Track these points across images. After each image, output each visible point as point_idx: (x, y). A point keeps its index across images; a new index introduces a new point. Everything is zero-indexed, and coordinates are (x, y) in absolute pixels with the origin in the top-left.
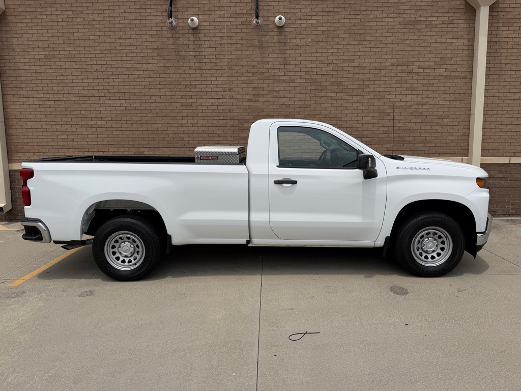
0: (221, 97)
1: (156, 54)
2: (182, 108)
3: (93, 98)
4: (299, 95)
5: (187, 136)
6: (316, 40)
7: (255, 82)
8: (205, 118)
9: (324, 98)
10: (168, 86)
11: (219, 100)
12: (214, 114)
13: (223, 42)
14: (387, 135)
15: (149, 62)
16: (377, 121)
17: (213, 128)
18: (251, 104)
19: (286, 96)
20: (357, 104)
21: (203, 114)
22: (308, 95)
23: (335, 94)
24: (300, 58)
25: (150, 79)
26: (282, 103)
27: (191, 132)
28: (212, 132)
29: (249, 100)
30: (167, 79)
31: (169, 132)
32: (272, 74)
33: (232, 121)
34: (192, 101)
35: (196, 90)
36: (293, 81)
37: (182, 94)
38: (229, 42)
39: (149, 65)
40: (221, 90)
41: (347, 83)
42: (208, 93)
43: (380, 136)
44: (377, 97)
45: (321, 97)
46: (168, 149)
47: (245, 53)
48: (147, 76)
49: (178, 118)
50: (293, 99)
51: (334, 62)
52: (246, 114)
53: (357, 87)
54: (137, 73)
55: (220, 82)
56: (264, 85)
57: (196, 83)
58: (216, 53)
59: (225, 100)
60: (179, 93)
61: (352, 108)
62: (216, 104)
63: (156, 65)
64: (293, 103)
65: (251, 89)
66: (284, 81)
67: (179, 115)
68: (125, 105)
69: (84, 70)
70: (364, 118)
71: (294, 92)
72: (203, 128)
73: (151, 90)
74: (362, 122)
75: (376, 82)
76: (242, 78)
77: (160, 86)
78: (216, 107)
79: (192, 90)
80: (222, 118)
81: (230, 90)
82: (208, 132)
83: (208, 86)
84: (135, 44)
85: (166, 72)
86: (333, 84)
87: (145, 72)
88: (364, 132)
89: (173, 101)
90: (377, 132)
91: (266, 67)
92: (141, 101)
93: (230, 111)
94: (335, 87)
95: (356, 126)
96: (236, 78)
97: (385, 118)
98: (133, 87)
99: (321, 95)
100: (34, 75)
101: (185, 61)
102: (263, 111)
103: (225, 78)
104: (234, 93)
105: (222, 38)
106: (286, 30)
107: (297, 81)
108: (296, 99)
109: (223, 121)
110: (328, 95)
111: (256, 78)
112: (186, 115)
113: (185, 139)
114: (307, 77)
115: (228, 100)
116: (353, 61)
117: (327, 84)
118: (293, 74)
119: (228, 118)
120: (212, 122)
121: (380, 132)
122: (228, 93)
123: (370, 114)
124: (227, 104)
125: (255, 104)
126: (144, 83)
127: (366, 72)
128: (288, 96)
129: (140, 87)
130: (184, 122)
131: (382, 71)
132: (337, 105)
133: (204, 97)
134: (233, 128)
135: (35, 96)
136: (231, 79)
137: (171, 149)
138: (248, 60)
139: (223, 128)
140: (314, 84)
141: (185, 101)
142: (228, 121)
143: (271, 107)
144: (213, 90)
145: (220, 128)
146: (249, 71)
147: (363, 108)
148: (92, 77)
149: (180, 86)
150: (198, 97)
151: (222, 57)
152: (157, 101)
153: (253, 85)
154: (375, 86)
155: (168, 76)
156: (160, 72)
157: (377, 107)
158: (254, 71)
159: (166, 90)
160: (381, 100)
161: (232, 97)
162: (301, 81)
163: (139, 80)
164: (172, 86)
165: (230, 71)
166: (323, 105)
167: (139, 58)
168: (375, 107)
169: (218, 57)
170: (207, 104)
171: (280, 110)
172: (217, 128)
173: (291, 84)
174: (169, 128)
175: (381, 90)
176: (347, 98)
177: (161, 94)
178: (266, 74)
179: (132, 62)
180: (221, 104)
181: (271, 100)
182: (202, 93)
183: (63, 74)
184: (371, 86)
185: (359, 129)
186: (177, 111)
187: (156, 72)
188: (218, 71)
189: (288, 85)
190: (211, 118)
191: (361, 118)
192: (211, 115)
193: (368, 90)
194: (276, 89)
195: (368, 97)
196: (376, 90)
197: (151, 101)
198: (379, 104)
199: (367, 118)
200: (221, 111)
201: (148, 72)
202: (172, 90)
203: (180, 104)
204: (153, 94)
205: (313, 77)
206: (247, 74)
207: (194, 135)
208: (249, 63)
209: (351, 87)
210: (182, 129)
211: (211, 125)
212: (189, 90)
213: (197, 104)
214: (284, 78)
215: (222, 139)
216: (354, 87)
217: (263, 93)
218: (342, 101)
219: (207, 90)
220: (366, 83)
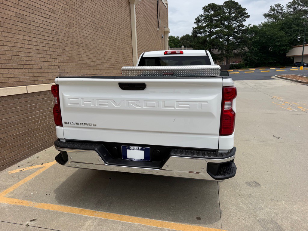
0: (48, 17)
7: (68, 10)
8: (39, 36)
9: (99, 36)
11: (47, 20)
12: (45, 34)
19: (84, 29)
23: (102, 35)
26: (83, 34)
31: (6, 48)
32: (76, 8)
33: (58, 44)
36: (86, 18)
40: (47, 9)
41: (105, 29)
46: (6, 71)
49: (13, 31)
51: (100, 12)
53: (108, 32)
56: (73, 16)
59: (51, 21)
62: (46, 23)
65: (67, 16)
66: (82, 17)
67: (14, 27)
72: (38, 48)
78: (46, 27)
80: (51, 39)
82: (42, 52)
104: (56, 16)
108: (89, 33)
109: (53, 43)
111: (68, 7)
112: (21, 29)
113: (24, 58)
114: (91, 18)
115: (54, 22)
117: (99, 26)
118: (86, 12)
119: (55, 40)
120: (45, 41)
122: (52, 14)
124: (53, 25)
125: (70, 30)
130: (20, 37)
132: (103, 42)
133: (35, 12)
134: (59, 51)
137: (10, 71)
139: (53, 50)
140: (95, 24)
141: (18, 11)
142: (55, 43)
145: (51, 49)
147: (111, 46)
150: (30, 11)
153: (67, 13)
161: (55, 19)
166: (99, 41)
170: (38, 21)
174: (5, 43)
176: (106, 38)
180: (49, 24)
181: (78, 30)
186: (11, 22)
189: (84, 20)
190: (43, 37)
192: (43, 34)
194: (79, 21)
195: (112, 40)
196: (113, 36)
203: (14, 14)
205: (94, 19)
207: (32, 55)
210: (19, 45)
211: (44, 45)
213: (30, 19)
214: (82, 14)
217: (73, 22)
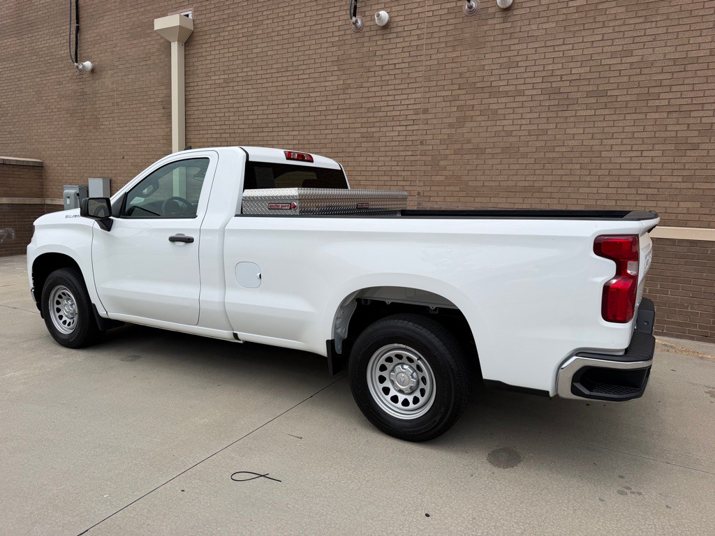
0: (411, 123)
1: (336, 68)
2: (361, 140)
3: (267, 130)
4: (529, 116)
5: (363, 178)
6: (564, 24)
7: (462, 97)
9: (572, 119)
10: (348, 111)
11: (409, 128)
12: (401, 148)
13: (420, 42)
14: (690, 185)
15: (328, 79)
16: (671, 159)
17: (398, 168)
18: (453, 131)
19: (507, 117)
20: (634, 129)
21: (387, 149)
22: (544, 115)
23: (592, 112)
24: (536, 57)
25: (327, 103)
26: (500, 128)
27: (370, 173)
28: (395, 173)
29: (451, 126)
30: (347, 102)
32: (489, 84)
33: (424, 158)
34: (374, 130)
35: (381, 114)
36: (521, 93)
37: (363, 120)
38: (429, 41)
39: (327, 84)
40: (411, 112)
41: (616, 93)
42: (395, 118)
43: (674, 185)
44: (675, 115)
45: (567, 117)
47: (450, 55)
48: (324, 98)
50: (519, 122)
51: (595, 57)
52: (445, 147)
53: (634, 98)
54: (314, 94)
55: (412, 102)
56: (475, 102)
57: (382, 104)
58: (410, 60)
59: (416, 127)
60: (359, 120)
61: (623, 136)
62: (404, 133)
63: (335, 83)
64: (518, 128)
65: (455, 109)
66: (506, 94)
67: (357, 149)
68: (299, 137)
69: (260, 95)
70: (645, 154)
71: (520, 110)
72: (385, 168)
73: (328, 117)
74: (641, 160)
75: (674, 89)
76: (444, 93)
77: (338, 112)
78: (403, 138)
79: (376, 114)
80: (410, 153)
81: (426, 111)
83: (396, 108)
84: (314, 56)
85: (346, 92)
86: (589, 94)
87: (322, 93)
88: (642, 179)
89: (351, 130)
90: (670, 179)
91: (479, 74)
92: (316, 132)
93: (422, 143)
94: (593, 100)
95: (627, 166)
96: (434, 94)
97: (688, 153)
98: (307, 114)
99: (567, 114)
100: (213, 103)
101: (370, 74)
102: (469, 142)
103: (420, 95)
104: (430, 116)
105: (419, 37)
106: (515, 12)
107: (527, 93)
108: (524, 122)
109: (412, 158)
110: (579, 113)
111: (463, 92)
112: (364, 149)
114: (544, 85)
115: (422, 127)
116: (630, 53)
117: (579, 95)
118: (522, 81)
119: (418, 153)
120: (397, 159)
121: (675, 179)
122: (422, 116)
123: (657, 147)
124: (419, 132)
125: (459, 131)
126: (320, 108)
127: (654, 70)
128: (512, 116)
129: (315, 114)
131: (689, 67)
132: (595, 130)
133: (389, 124)
134: (424, 168)
135: (213, 127)
136: (428, 95)
138: (454, 65)
139: (410, 168)
140: (557, 96)
141: (365, 130)
142: (418, 158)
143: (482, 135)
144: (402, 113)
145: (406, 168)
146: (455, 81)
147: (645, 135)
148: (267, 103)
149: (361, 110)
150: (382, 124)
151: (417, 64)
152: (334, 131)
153: (458, 103)
154: (671, 95)
155: (348, 96)
156: (339, 92)
157: (673, 134)
158: (461, 81)
159: (344, 116)
160: (681, 121)
161: (426, 122)
162: (534, 92)
163: (315, 104)
164: (351, 111)
165: (427, 84)
166: (569, 131)
167: (317, 75)
168: (668, 134)
169: (412, 64)
170: (392, 134)
171: (495, 140)
172: (402, 168)
173: (517, 99)
175: (684, 101)
176: (615, 117)
177: (338, 121)
178: (478, 85)
179: (309, 81)
180: (410, 133)
181: (483, 124)
182: (387, 119)
183: (240, 101)
184: (662, 96)
185: (634, 172)
186: (355, 145)
187: (334, 92)
188: (410, 86)
189: (512, 99)
190: (396, 153)
191: (639, 154)
192: (397, 149)
193: (657, 103)
194: (493, 107)
195: (657, 115)
196: (673, 102)
197: (326, 132)
198: (678, 128)
199: (652, 154)
200: (410, 143)
201: (326, 93)
202: (352, 116)
204: (329, 122)
205: (554, 85)
206: (451, 87)
208: (455, 70)
209: (624, 98)
210: (360, 169)
211: (395, 163)
212: (371, 115)
213: (380, 134)
214: (507, 88)
215: (408, 183)
216: (628, 98)
217: (472, 113)
218: (605, 124)
219: (394, 113)
220: (652, 90)
